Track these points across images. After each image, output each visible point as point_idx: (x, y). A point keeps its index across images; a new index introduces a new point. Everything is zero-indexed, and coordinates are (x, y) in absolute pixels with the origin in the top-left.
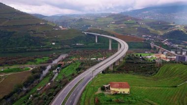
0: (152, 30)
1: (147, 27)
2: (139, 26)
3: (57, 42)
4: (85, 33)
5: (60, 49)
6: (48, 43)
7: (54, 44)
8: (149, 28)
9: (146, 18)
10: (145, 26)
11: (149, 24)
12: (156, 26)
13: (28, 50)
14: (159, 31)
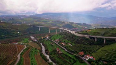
1: (54, 23)
2: (50, 23)
3: (19, 31)
4: (32, 26)
5: (23, 35)
6: (15, 32)
7: (18, 32)
13: (6, 37)
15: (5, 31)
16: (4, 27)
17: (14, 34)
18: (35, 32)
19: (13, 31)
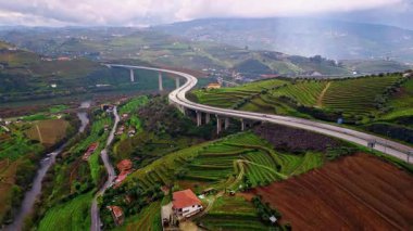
0: (216, 60)
1: (207, 55)
2: (194, 53)
3: (58, 83)
4: (109, 65)
5: (68, 95)
6: (42, 84)
7: (54, 86)
8: (210, 57)
9: (202, 39)
10: (203, 54)
11: (209, 51)
12: (219, 53)
13: (6, 98)
14: (226, 62)
15: (7, 80)
16: (9, 68)
17: (38, 91)
18: (115, 87)
19: (38, 81)
